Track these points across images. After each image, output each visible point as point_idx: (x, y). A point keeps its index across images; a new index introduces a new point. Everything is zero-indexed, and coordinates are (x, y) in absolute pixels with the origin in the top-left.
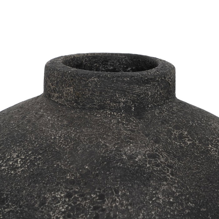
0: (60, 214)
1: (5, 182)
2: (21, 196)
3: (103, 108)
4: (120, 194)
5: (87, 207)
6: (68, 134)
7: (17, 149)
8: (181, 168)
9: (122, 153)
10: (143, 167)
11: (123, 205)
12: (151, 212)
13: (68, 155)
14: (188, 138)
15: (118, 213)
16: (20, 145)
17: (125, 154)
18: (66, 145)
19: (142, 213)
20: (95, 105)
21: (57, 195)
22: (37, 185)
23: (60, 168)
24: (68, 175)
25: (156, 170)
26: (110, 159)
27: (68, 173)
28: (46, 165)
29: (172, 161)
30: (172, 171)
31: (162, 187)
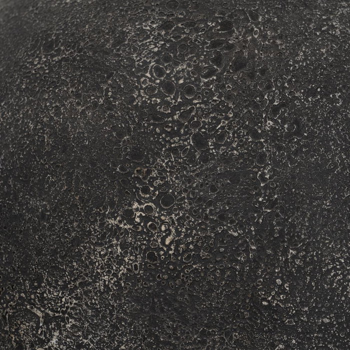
0: (150, 57)
1: (54, 17)
2: (81, 34)
4: (260, 20)
5: (199, 42)
11: (267, 38)
12: (319, 50)
15: (256, 52)
19: (302, 51)
21: (146, 26)
22: (110, 14)
31: (338, 10)
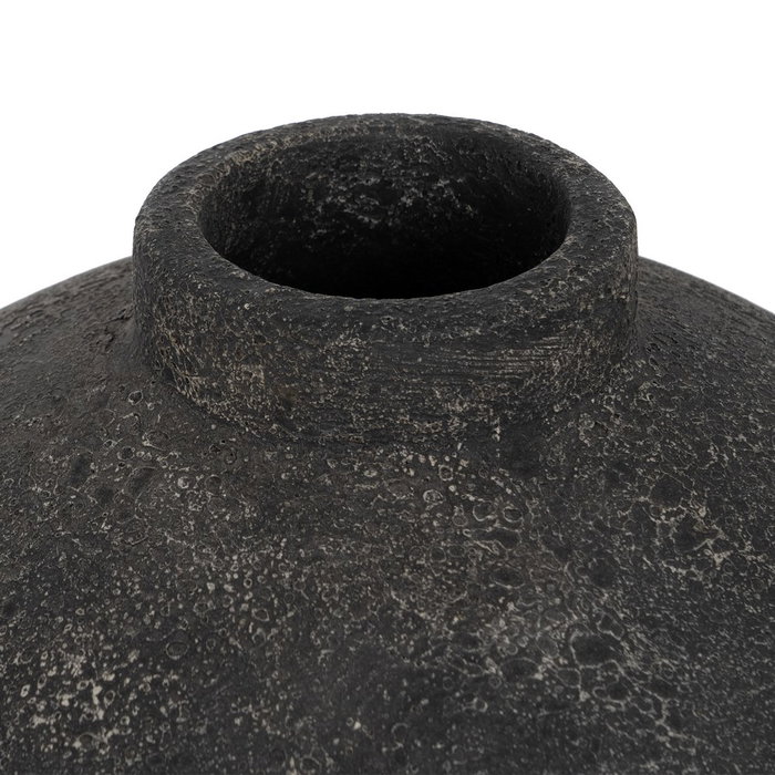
3: (385, 440)
6: (266, 572)
7: (78, 633)
8: (705, 686)
9: (483, 650)
10: (565, 706)
13: (280, 673)
14: (713, 534)
16: (89, 617)
17: (493, 653)
18: (267, 627)
20: (352, 431)
23: (257, 730)
24: (292, 763)
25: (615, 714)
26: (438, 681)
27: (291, 755)
28: (203, 717)
29: (666, 662)
30: (672, 709)
